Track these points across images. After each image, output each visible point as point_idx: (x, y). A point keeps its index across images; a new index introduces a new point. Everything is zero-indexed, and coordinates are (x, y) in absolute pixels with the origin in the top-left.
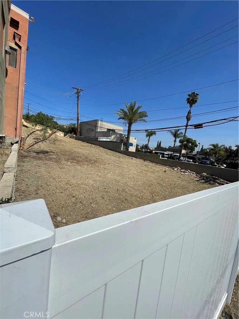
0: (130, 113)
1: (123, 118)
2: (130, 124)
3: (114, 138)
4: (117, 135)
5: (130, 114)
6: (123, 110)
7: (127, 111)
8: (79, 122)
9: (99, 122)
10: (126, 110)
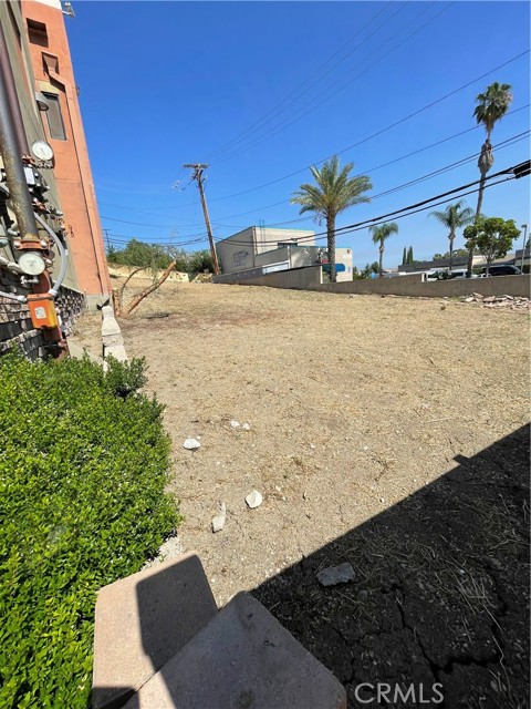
0: (325, 190)
1: (312, 208)
2: (331, 218)
3: (297, 261)
4: (303, 251)
5: (326, 193)
6: (307, 188)
7: (319, 187)
8: (214, 242)
9: (258, 231)
10: (315, 185)
